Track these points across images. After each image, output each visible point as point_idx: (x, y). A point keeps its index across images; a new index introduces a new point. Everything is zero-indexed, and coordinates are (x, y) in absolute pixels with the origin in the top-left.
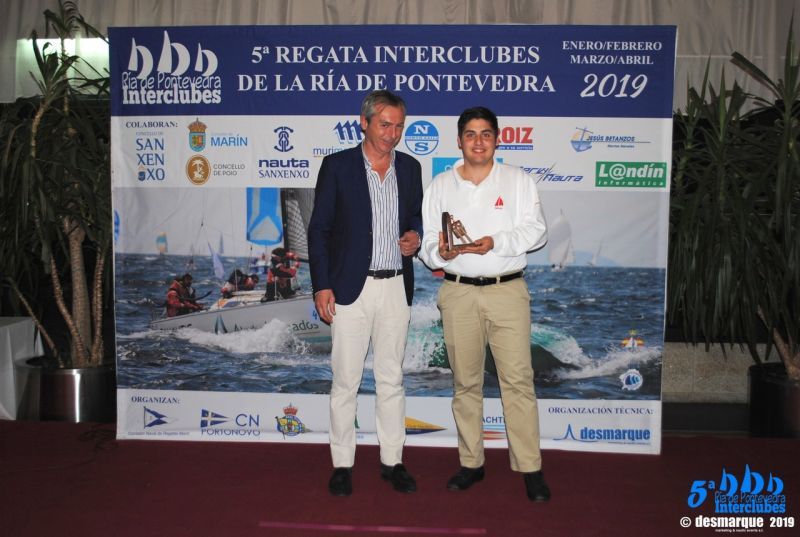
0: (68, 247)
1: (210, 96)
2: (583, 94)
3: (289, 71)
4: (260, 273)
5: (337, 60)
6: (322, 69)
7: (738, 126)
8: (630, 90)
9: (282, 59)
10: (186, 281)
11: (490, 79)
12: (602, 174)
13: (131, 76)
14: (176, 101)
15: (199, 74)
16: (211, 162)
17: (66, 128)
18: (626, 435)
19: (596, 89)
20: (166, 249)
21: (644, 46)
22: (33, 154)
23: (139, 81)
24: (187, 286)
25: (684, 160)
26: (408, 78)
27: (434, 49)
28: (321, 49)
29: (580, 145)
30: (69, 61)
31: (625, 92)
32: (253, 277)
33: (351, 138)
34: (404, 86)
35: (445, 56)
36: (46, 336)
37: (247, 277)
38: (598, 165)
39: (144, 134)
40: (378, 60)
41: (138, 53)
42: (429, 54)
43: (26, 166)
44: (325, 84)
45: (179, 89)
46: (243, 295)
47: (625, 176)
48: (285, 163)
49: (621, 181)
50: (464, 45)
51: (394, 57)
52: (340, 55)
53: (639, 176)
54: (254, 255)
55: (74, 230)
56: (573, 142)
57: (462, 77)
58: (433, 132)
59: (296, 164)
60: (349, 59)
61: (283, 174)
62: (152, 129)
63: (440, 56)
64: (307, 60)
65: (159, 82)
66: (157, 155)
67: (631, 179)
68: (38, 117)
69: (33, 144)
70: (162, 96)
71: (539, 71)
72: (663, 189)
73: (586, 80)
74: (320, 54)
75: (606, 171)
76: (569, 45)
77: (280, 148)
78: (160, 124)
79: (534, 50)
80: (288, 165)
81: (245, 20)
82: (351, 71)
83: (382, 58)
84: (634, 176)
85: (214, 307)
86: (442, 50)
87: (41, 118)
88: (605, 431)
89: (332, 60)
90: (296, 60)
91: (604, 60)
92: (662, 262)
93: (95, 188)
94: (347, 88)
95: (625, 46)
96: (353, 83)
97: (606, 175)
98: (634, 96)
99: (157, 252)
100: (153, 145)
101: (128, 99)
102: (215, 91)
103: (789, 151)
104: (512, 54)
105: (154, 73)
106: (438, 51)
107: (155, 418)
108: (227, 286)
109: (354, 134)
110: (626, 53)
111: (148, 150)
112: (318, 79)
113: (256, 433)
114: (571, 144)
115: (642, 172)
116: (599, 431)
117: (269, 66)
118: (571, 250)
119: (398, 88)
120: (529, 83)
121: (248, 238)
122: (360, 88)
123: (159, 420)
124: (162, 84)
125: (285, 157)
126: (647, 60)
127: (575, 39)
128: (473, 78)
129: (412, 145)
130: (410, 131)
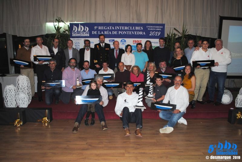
1: (87, 35)
2: (150, 35)
3: (101, 31)
6: (106, 30)
7: (175, 40)
8: (157, 34)
9: (100, 29)
11: (135, 32)
12: (153, 48)
14: (81, 36)
15: (85, 31)
19: (152, 34)
21: (160, 27)
23: (75, 32)
25: (166, 45)
28: (106, 27)
34: (120, 33)
35: (127, 28)
39: (76, 41)
40: (116, 29)
41: (75, 27)
42: (124, 28)
44: (107, 33)
45: (82, 34)
51: (119, 28)
52: (110, 28)
57: (130, 32)
58: (125, 41)
64: (104, 29)
66: (78, 45)
70: (79, 35)
71: (143, 31)
73: (151, 32)
78: (79, 40)
79: (142, 27)
89: (108, 29)
90: (102, 29)
91: (153, 29)
95: (157, 27)
96: (112, 33)
98: (158, 35)
100: (78, 43)
101: (73, 35)
103: (183, 44)
104: (138, 28)
109: (112, 41)
110: (157, 28)
117: (97, 30)
119: (119, 34)
120: (141, 33)
122: (113, 34)
124: (79, 33)
126: (160, 29)
127: (149, 26)
128: (132, 32)
129: (122, 43)
130: (121, 41)
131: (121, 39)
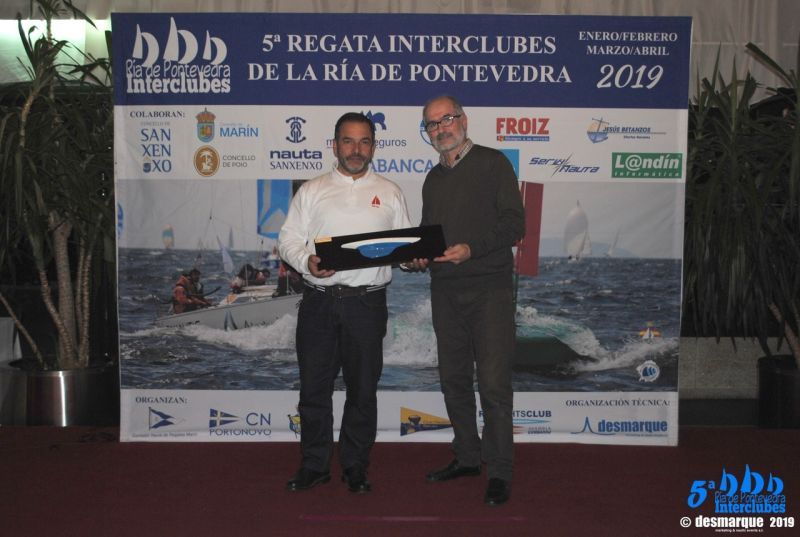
0: (53, 243)
1: (219, 86)
2: (599, 85)
3: (301, 60)
4: (272, 267)
5: (350, 49)
6: (336, 59)
8: (646, 81)
9: (294, 47)
10: (194, 277)
11: (506, 69)
12: (618, 165)
13: (135, 64)
14: (183, 90)
15: (208, 62)
16: (221, 153)
17: (54, 117)
18: (644, 427)
19: (612, 79)
20: (172, 244)
21: (660, 37)
22: (22, 144)
23: (144, 69)
24: (193, 281)
26: (423, 68)
27: (450, 38)
28: (334, 37)
29: (596, 136)
30: (58, 45)
31: (641, 83)
32: (264, 271)
34: (420, 76)
35: (461, 46)
36: (28, 337)
37: (258, 271)
38: (615, 156)
39: (149, 124)
40: (392, 49)
42: (444, 44)
43: (17, 159)
44: (339, 74)
45: (186, 78)
46: (254, 290)
47: (641, 166)
48: (297, 154)
49: (637, 172)
50: (480, 34)
51: (409, 47)
52: (354, 44)
53: (655, 166)
54: (265, 248)
55: (59, 226)
56: (589, 133)
57: (478, 67)
59: (308, 155)
60: (364, 49)
61: (295, 166)
62: (158, 119)
63: (456, 46)
64: (320, 49)
65: (166, 70)
66: (163, 146)
67: (647, 170)
68: (28, 105)
69: (22, 133)
70: (169, 86)
71: (556, 61)
72: (679, 181)
73: (602, 70)
74: (333, 43)
75: (622, 162)
76: (586, 35)
77: (292, 139)
78: (167, 114)
79: (550, 41)
80: (301, 157)
82: (365, 60)
83: (397, 48)
84: (650, 166)
85: (223, 303)
86: (458, 40)
87: (32, 106)
88: (622, 423)
89: (345, 49)
90: (308, 49)
91: (620, 50)
92: (678, 253)
94: (361, 78)
95: (641, 37)
96: (367, 73)
97: (622, 166)
98: (650, 87)
99: (163, 247)
100: (160, 137)
101: (133, 87)
102: (224, 80)
104: (528, 44)
105: (160, 60)
106: (454, 41)
107: (160, 419)
108: (237, 281)
110: (641, 44)
111: (154, 141)
112: (331, 69)
113: (267, 432)
114: (586, 135)
115: (658, 163)
116: (616, 424)
117: (280, 55)
118: (587, 242)
119: (413, 78)
120: (546, 74)
121: (259, 231)
122: (374, 78)
123: (165, 421)
124: (169, 72)
125: (297, 148)
126: (663, 51)
127: (592, 29)
128: (490, 69)
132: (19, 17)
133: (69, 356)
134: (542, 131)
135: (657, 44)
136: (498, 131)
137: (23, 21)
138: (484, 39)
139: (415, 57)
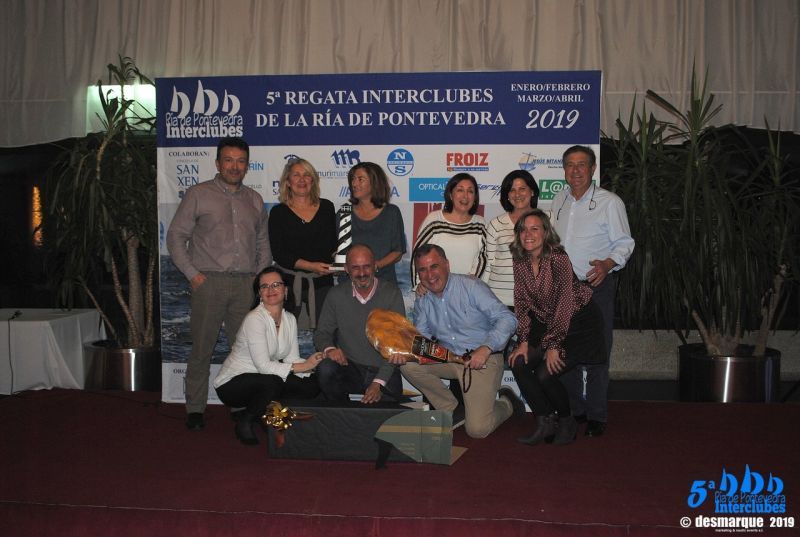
0: (126, 252)
1: (234, 131)
2: (528, 126)
3: (295, 111)
5: (333, 102)
6: (322, 109)
8: (565, 122)
9: (290, 101)
11: (454, 115)
12: (544, 190)
13: (173, 116)
14: (208, 136)
15: (226, 114)
17: (125, 158)
19: (538, 121)
21: (576, 87)
22: (98, 178)
23: (179, 120)
26: (389, 115)
27: (409, 92)
28: (321, 93)
29: (525, 167)
30: (126, 104)
31: (561, 124)
33: (345, 163)
34: (386, 122)
35: (418, 97)
36: (110, 326)
38: (541, 182)
39: (183, 161)
40: (365, 101)
41: (179, 96)
42: (405, 96)
43: (92, 188)
44: (324, 121)
45: (210, 126)
47: (562, 190)
50: (433, 88)
51: (378, 99)
52: (336, 98)
55: (130, 238)
56: (519, 165)
57: (432, 114)
58: (409, 157)
60: (343, 101)
62: (189, 158)
63: (414, 98)
64: (310, 102)
65: (195, 120)
66: (193, 178)
68: (102, 148)
69: (98, 169)
70: (197, 132)
71: (492, 108)
73: (530, 114)
74: (320, 97)
75: (548, 187)
76: (516, 87)
78: (196, 154)
79: (488, 92)
81: (270, 72)
83: (368, 100)
86: (416, 93)
87: (105, 149)
89: (329, 102)
91: (544, 99)
93: (148, 205)
94: (341, 124)
95: (560, 87)
96: (346, 119)
97: (547, 190)
98: (568, 127)
100: (190, 170)
101: (171, 134)
102: (238, 127)
104: (471, 95)
105: (191, 113)
106: (413, 94)
109: (347, 160)
110: (561, 93)
111: (186, 174)
112: (318, 117)
117: (280, 107)
119: (381, 124)
120: (485, 118)
122: (351, 124)
124: (197, 123)
126: (578, 98)
127: (521, 83)
128: (440, 114)
129: (393, 168)
130: (391, 157)
131: (390, 148)
132: (100, 84)
133: (135, 338)
134: (483, 163)
135: (573, 93)
136: (448, 164)
137: (103, 87)
138: (436, 91)
139: (383, 107)
